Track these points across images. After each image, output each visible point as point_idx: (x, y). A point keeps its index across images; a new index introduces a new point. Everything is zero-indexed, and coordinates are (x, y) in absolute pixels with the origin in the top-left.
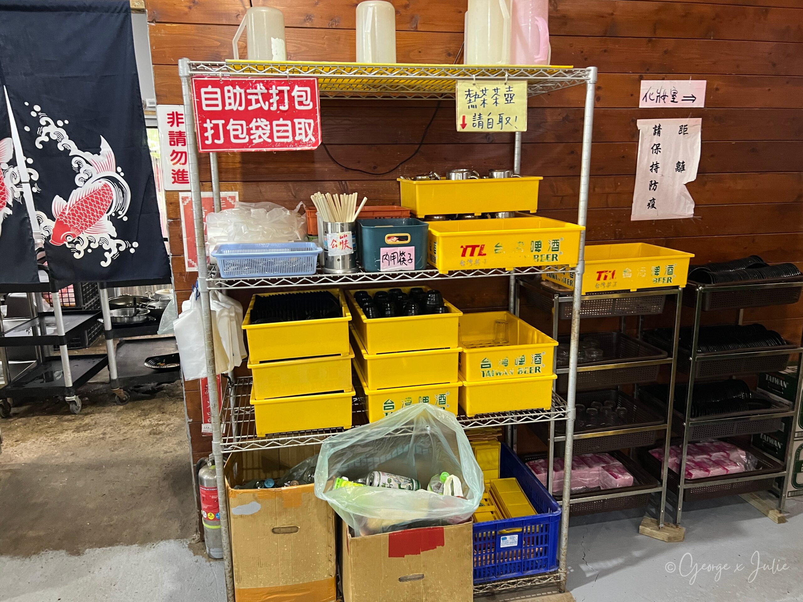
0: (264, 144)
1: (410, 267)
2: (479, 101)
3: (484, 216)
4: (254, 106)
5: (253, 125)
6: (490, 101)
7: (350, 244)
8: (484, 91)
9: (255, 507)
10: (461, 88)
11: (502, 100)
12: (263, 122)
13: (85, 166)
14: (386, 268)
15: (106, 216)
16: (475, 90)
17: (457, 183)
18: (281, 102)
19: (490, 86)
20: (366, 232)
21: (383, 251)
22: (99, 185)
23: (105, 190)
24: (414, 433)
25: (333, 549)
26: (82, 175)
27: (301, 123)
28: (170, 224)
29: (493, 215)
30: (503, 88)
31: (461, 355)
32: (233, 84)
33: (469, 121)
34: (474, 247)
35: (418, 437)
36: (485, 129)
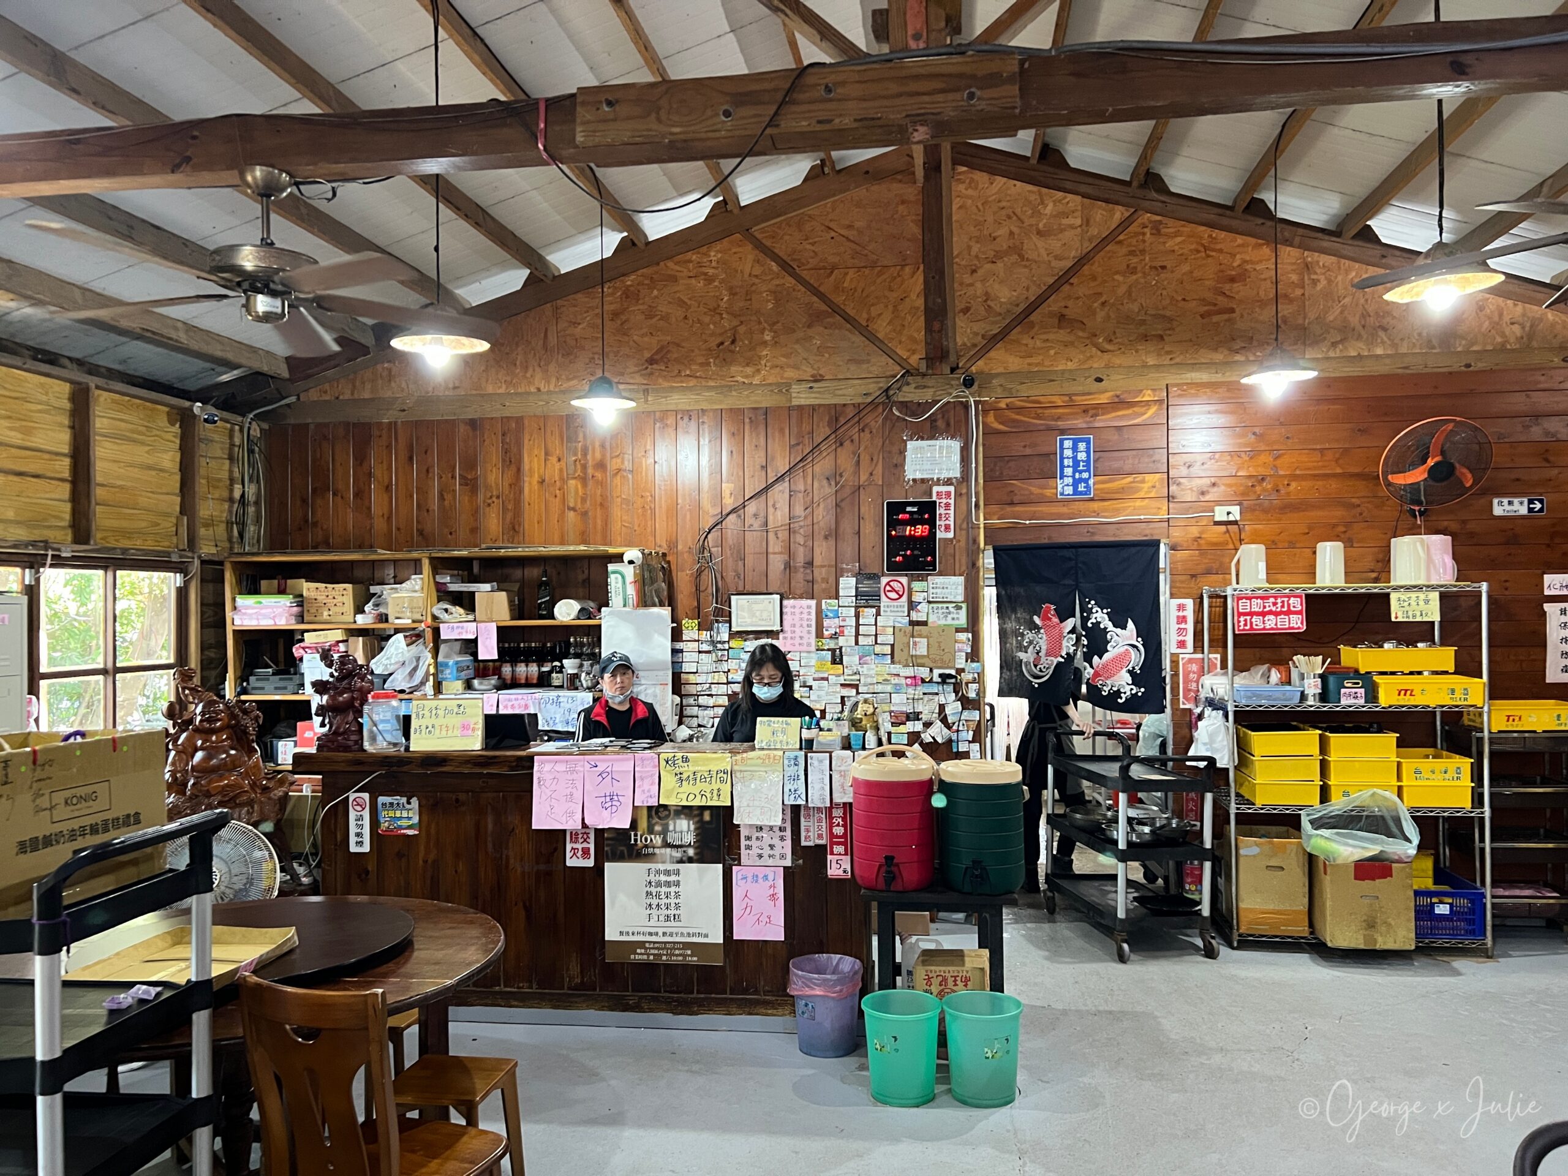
0: (1272, 629)
1: (1362, 701)
2: (1406, 604)
3: (1411, 673)
4: (1267, 609)
5: (1266, 618)
6: (1413, 603)
7: (1320, 686)
8: (1409, 598)
9: (1255, 850)
10: (1394, 597)
11: (1422, 603)
12: (1272, 617)
13: (1115, 637)
14: (1344, 701)
15: (1125, 670)
16: (1403, 597)
17: (1389, 650)
18: (1283, 606)
19: (1413, 595)
20: (1332, 680)
21: (1343, 691)
22: (1122, 649)
23: (1127, 652)
24: (1365, 813)
25: (1307, 890)
26: (1112, 643)
27: (1294, 617)
28: (1172, 675)
29: (1420, 673)
30: (1422, 596)
31: (1399, 764)
32: (1257, 598)
33: (1400, 614)
34: (1406, 691)
35: (1367, 817)
36: (1411, 620)
